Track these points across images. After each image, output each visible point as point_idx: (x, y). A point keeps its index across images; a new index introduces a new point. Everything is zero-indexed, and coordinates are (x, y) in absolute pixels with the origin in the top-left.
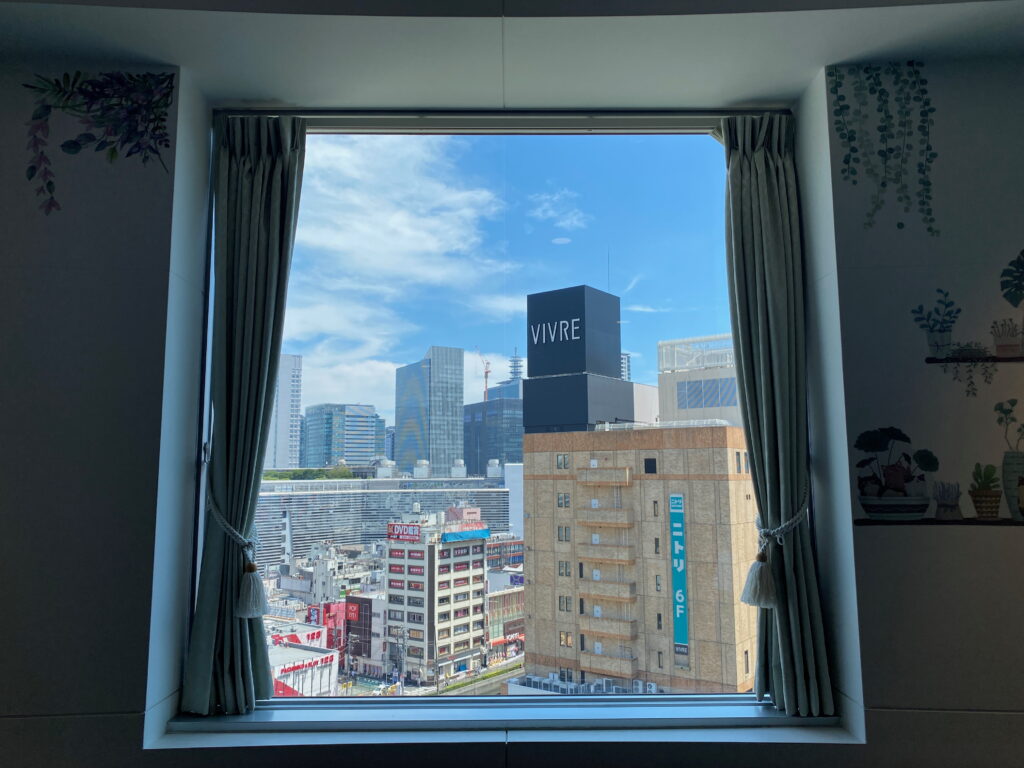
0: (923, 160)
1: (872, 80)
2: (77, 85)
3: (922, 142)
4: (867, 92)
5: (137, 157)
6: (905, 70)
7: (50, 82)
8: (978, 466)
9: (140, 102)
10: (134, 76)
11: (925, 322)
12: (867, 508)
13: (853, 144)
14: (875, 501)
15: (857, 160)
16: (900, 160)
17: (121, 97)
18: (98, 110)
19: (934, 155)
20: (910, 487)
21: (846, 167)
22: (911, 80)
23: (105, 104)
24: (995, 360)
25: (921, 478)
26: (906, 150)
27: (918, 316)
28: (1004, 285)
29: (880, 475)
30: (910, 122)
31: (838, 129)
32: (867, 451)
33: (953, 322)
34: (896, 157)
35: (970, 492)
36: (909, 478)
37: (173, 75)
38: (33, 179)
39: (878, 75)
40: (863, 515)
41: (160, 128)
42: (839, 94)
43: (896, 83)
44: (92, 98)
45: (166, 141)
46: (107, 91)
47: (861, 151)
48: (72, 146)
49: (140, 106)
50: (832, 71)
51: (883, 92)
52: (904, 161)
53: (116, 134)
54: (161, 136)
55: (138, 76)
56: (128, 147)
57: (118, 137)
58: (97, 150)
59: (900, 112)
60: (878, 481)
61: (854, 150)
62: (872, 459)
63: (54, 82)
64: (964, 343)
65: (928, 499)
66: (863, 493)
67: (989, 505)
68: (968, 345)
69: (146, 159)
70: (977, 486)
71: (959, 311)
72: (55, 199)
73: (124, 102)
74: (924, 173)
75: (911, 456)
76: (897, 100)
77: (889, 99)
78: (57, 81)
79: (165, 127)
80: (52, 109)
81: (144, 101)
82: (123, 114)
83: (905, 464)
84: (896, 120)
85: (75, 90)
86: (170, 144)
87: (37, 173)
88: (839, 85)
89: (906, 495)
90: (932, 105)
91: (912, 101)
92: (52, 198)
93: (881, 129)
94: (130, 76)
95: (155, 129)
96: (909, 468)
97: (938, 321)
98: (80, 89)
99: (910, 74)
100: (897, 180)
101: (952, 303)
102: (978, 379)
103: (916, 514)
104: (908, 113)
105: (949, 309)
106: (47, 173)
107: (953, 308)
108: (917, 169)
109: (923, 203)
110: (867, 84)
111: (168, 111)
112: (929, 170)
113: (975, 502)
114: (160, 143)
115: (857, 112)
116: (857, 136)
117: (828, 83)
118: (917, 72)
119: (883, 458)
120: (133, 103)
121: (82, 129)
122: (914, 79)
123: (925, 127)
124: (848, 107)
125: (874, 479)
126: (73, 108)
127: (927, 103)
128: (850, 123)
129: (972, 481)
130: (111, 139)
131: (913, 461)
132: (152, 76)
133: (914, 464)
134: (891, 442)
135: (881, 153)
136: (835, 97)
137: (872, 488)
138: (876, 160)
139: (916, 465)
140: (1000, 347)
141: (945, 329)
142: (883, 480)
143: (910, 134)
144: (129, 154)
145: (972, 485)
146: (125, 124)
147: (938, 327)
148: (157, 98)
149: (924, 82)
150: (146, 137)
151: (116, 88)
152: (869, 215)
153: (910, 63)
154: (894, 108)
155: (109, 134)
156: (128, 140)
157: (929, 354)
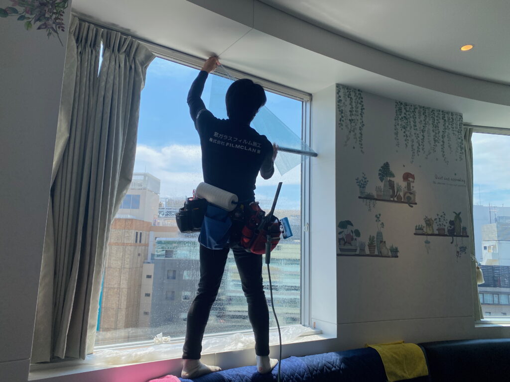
1: (348, 93)
3: (361, 119)
4: (347, 97)
5: (44, 32)
6: (357, 92)
8: (370, 236)
11: (359, 184)
12: (341, 250)
13: (342, 115)
14: (343, 247)
15: (343, 121)
19: (364, 125)
20: (353, 242)
21: (340, 122)
22: (359, 96)
24: (377, 200)
25: (356, 239)
26: (356, 121)
27: (358, 181)
28: (380, 174)
29: (344, 237)
30: (358, 111)
31: (339, 108)
32: (341, 228)
33: (366, 185)
34: (354, 122)
35: (368, 245)
36: (352, 239)
39: (350, 91)
40: (340, 253)
41: (59, 19)
43: (355, 96)
45: (62, 27)
47: (344, 118)
48: (2, 13)
49: (48, 2)
50: (338, 85)
51: (351, 98)
52: (356, 125)
53: (31, 14)
54: (59, 23)
56: (39, 24)
57: (33, 16)
58: (18, 19)
59: (355, 107)
60: (344, 240)
62: (343, 232)
64: (368, 192)
65: (357, 247)
66: (340, 244)
67: (373, 250)
68: (370, 193)
69: (49, 34)
71: (368, 181)
74: (361, 130)
75: (353, 231)
76: (355, 102)
77: (353, 101)
79: (62, 20)
83: (352, 234)
84: (354, 109)
86: (64, 29)
88: (339, 91)
89: (352, 245)
90: (364, 107)
91: (359, 104)
95: (56, 19)
96: (352, 236)
97: (362, 185)
100: (354, 131)
102: (372, 205)
103: (353, 253)
104: (357, 108)
107: (366, 180)
108: (359, 128)
109: (360, 141)
111: (65, 11)
113: (369, 248)
114: (59, 28)
115: (344, 103)
116: (344, 112)
117: (336, 90)
118: (360, 94)
119: (346, 231)
121: (10, 4)
123: (362, 114)
124: (341, 101)
128: (342, 107)
129: (369, 241)
130: (27, 15)
133: (354, 234)
134: (348, 226)
135: (350, 120)
136: (338, 96)
137: (342, 242)
138: (348, 122)
140: (377, 195)
141: (364, 187)
143: (358, 115)
144: (39, 28)
145: (369, 243)
146: (37, 10)
149: (362, 98)
152: (346, 142)
153: (359, 90)
154: (354, 104)
155: (27, 13)
156: (39, 20)
157: (360, 195)
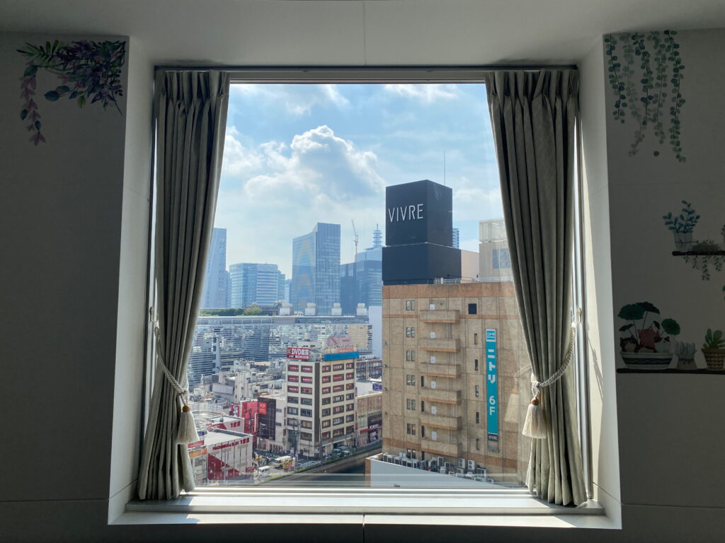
0: (674, 105)
1: (637, 45)
2: (56, 50)
3: (674, 91)
4: (634, 54)
5: (100, 103)
6: (663, 37)
7: (36, 48)
8: (709, 331)
9: (101, 62)
10: (97, 43)
11: (672, 225)
12: (627, 360)
13: (622, 93)
14: (633, 355)
15: (625, 105)
16: (657, 104)
17: (87, 59)
18: (70, 69)
19: (683, 101)
20: (658, 346)
21: (616, 109)
22: (667, 45)
23: (76, 64)
25: (667, 339)
26: (662, 97)
27: (668, 220)
29: (636, 336)
30: (665, 76)
31: (611, 82)
32: (627, 319)
33: (694, 225)
34: (654, 102)
35: (702, 350)
36: (658, 339)
37: (125, 42)
38: (25, 119)
39: (642, 41)
40: (623, 366)
41: (116, 82)
42: (613, 55)
43: (655, 47)
44: (67, 59)
45: (120, 91)
46: (78, 55)
47: (628, 98)
48: (53, 95)
49: (102, 65)
50: (608, 39)
51: (645, 54)
52: (660, 105)
53: (84, 86)
54: (117, 87)
55: (99, 43)
56: (92, 96)
57: (86, 88)
58: (71, 97)
59: (658, 69)
60: (635, 341)
61: (623, 97)
62: (631, 325)
63: (39, 48)
64: (701, 241)
65: (672, 355)
66: (624, 350)
67: (716, 359)
68: (704, 242)
69: (106, 104)
70: (708, 345)
71: (698, 217)
72: (41, 134)
73: (89, 63)
74: (675, 115)
75: (660, 323)
76: (656, 60)
77: (650, 59)
78: (41, 47)
79: (119, 81)
80: (38, 68)
81: (104, 61)
82: (89, 71)
83: (655, 329)
84: (655, 75)
85: (55, 54)
86: (123, 93)
87: (29, 114)
88: (612, 48)
89: (655, 351)
90: (682, 64)
91: (667, 61)
92: (39, 133)
93: (644, 81)
94: (95, 45)
95: (112, 83)
96: (658, 332)
97: (683, 225)
98: (58, 53)
99: (666, 40)
100: (654, 120)
101: (693, 212)
102: (711, 267)
103: (662, 366)
104: (664, 70)
105: (691, 216)
106: (35, 115)
107: (694, 215)
108: (670, 111)
109: (673, 137)
110: (634, 47)
111: (122, 69)
112: (679, 112)
113: (706, 357)
114: (116, 93)
115: (626, 69)
116: (625, 87)
117: (605, 47)
118: (672, 39)
119: (639, 324)
120: (96, 64)
121: (60, 83)
122: (669, 44)
123: (677, 81)
124: (619, 65)
125: (632, 340)
126: (53, 67)
127: (678, 62)
128: (620, 77)
129: (704, 341)
130: (80, 90)
131: (661, 326)
132: (110, 43)
133: (662, 329)
134: (645, 313)
135: (643, 99)
136: (609, 58)
137: (631, 346)
138: (640, 104)
139: (664, 330)
141: (687, 230)
142: (639, 341)
143: (665, 85)
144: (94, 101)
145: (705, 345)
146: (90, 79)
147: (682, 229)
148: (113, 60)
149: (677, 46)
150: (106, 89)
151: (84, 52)
152: (633, 146)
153: (667, 32)
154: (653, 65)
155: (79, 87)
156: (93, 91)
157: (675, 249)
